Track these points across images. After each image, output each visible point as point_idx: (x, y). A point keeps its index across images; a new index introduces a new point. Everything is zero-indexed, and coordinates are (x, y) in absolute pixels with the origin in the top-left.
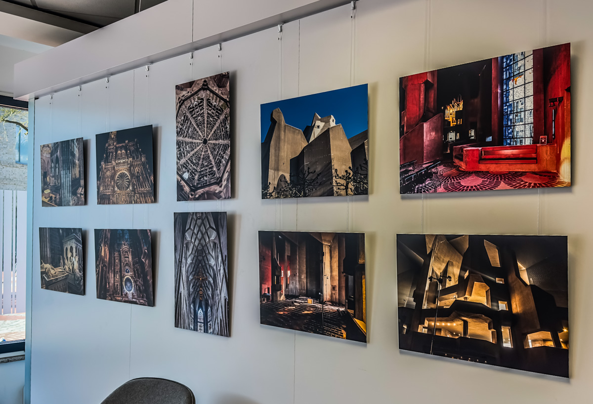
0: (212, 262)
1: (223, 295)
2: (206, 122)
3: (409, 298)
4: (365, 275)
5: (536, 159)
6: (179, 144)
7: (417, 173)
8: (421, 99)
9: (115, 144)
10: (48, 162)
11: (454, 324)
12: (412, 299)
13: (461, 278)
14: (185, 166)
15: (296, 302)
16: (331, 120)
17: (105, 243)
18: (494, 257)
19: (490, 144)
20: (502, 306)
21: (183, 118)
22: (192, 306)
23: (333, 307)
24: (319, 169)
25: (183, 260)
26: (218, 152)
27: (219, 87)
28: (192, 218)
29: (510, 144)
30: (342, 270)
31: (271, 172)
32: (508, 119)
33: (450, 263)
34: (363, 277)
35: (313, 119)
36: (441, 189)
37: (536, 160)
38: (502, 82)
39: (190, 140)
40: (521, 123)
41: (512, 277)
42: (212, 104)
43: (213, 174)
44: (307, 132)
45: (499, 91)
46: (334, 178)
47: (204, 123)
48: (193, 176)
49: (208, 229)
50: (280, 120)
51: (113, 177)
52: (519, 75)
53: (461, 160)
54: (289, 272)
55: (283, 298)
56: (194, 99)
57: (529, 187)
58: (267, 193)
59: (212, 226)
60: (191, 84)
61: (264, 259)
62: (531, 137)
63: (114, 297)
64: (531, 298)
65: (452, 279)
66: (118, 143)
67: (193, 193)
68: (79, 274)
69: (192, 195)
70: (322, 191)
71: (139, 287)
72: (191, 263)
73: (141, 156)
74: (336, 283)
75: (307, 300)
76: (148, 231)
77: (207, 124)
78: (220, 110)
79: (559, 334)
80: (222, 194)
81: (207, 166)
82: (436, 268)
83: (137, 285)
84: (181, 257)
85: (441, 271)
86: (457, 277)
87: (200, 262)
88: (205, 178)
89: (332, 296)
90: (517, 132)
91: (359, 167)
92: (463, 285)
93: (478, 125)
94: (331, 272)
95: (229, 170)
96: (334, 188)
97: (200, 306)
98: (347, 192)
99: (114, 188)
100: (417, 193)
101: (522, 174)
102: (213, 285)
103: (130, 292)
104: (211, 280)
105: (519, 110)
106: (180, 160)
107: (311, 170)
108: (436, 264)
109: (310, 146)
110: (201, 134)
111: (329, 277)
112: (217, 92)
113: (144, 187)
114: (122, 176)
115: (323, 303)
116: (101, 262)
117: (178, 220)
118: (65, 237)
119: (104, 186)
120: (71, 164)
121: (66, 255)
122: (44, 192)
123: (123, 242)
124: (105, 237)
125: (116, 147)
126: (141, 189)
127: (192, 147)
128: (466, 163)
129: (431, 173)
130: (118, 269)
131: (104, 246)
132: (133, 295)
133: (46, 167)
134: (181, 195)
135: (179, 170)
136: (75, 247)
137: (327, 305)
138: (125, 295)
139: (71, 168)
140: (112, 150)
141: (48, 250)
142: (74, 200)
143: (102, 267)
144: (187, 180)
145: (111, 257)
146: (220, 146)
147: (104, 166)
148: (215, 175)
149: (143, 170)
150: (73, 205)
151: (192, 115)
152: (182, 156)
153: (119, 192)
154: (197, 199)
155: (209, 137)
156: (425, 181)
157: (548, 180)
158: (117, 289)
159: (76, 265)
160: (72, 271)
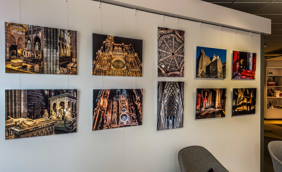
0: (177, 101)
1: (181, 112)
2: (173, 46)
3: (234, 104)
6: (159, 52)
7: (235, 74)
8: (237, 57)
9: (112, 43)
11: (242, 108)
13: (243, 97)
14: (163, 62)
15: (208, 110)
16: (218, 57)
18: (248, 93)
19: (247, 70)
20: (248, 102)
21: (162, 42)
22: (166, 119)
23: (218, 109)
24: (214, 70)
25: (163, 101)
26: (179, 59)
27: (180, 35)
28: (168, 84)
30: (221, 99)
31: (199, 69)
32: (249, 65)
34: (225, 100)
37: (252, 74)
38: (249, 57)
39: (166, 52)
41: (250, 96)
42: (176, 40)
44: (211, 59)
45: (248, 59)
46: (218, 73)
47: (173, 47)
48: (167, 67)
49: (176, 88)
50: (203, 53)
52: (251, 57)
54: (206, 101)
55: (204, 109)
56: (168, 36)
57: (251, 79)
58: (198, 76)
59: (178, 87)
60: (167, 29)
61: (198, 98)
64: (252, 100)
66: (115, 43)
67: (167, 74)
68: (70, 119)
69: (166, 74)
70: (215, 77)
71: (133, 118)
72: (167, 102)
73: (134, 53)
74: (219, 102)
75: (211, 109)
76: (141, 90)
77: (174, 47)
78: (180, 44)
79: (255, 106)
80: (180, 75)
81: (173, 64)
82: (239, 96)
83: (131, 117)
84: (161, 100)
87: (171, 101)
88: (173, 68)
89: (218, 106)
90: (250, 68)
91: (224, 71)
93: (245, 65)
94: (218, 99)
95: (183, 67)
96: (218, 76)
97: (171, 119)
98: (221, 77)
99: (110, 66)
100: (235, 79)
102: (177, 109)
103: (125, 121)
104: (176, 108)
106: (159, 59)
107: (212, 70)
109: (212, 63)
110: (171, 51)
112: (179, 36)
113: (135, 69)
114: (118, 61)
116: (99, 109)
117: (160, 85)
118: (54, 96)
119: (100, 65)
120: (60, 46)
121: (53, 108)
122: (12, 61)
123: (121, 96)
124: (104, 94)
125: (113, 45)
126: (133, 69)
127: (167, 55)
128: (243, 73)
129: (238, 74)
130: (116, 110)
131: (103, 99)
132: (127, 122)
133: (17, 41)
134: (160, 74)
135: (160, 63)
136: (67, 102)
137: (216, 109)
138: (121, 123)
139: (59, 48)
140: (109, 46)
141: (22, 107)
142: (63, 71)
143: (100, 111)
144: (164, 68)
145: (110, 105)
146: (180, 57)
147: (101, 53)
148: (177, 67)
149: (135, 60)
150: (61, 73)
151: (167, 42)
152: (161, 58)
153: (115, 69)
154: (169, 76)
155: (175, 52)
156: (237, 76)
157: (253, 78)
158: (114, 121)
159: (68, 114)
160: (61, 119)
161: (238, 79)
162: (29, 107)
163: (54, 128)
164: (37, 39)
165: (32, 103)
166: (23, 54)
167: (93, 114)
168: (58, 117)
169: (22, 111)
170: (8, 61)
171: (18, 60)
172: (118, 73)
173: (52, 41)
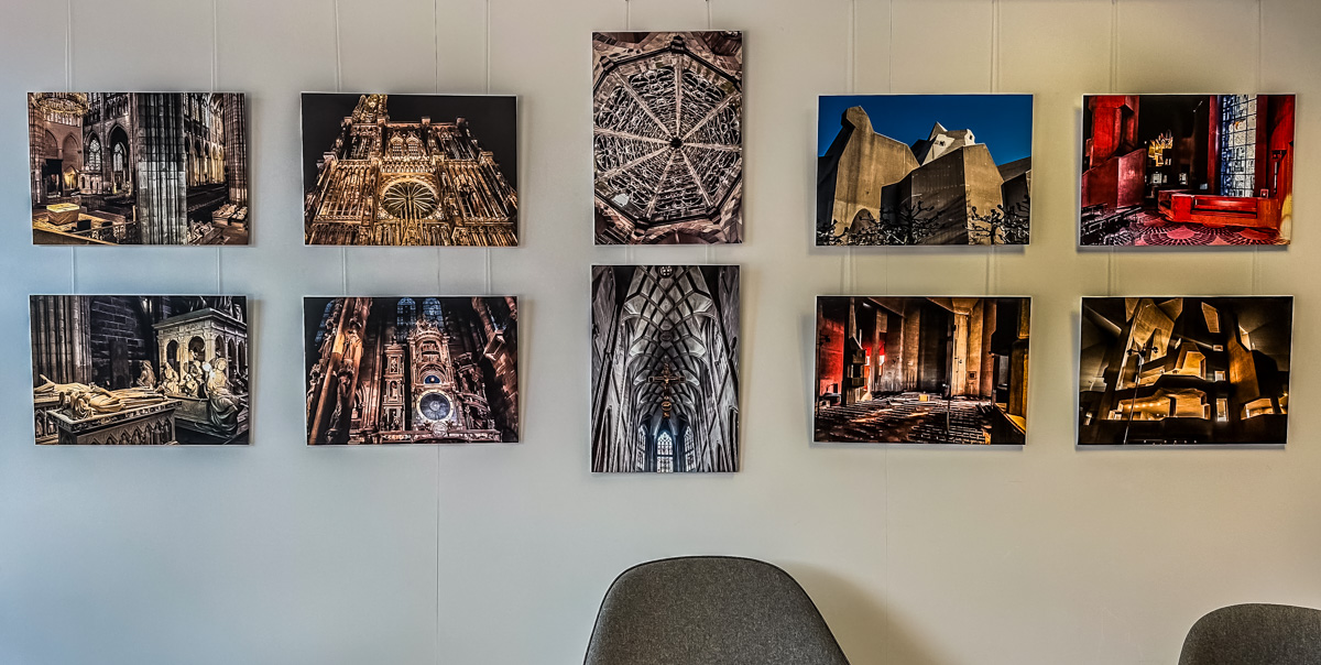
0: (699, 350)
1: (725, 404)
2: (678, 109)
3: (1096, 378)
4: (1028, 353)
5: (1256, 212)
6: (600, 142)
7: (1107, 219)
8: (1116, 127)
10: (72, 137)
11: (1159, 404)
12: (1102, 379)
13: (1170, 348)
14: (619, 181)
16: (967, 137)
17: (347, 327)
18: (1213, 320)
19: (1204, 192)
20: (1219, 376)
21: (613, 94)
22: (641, 429)
23: (968, 403)
24: (940, 204)
25: (619, 351)
26: (710, 164)
27: (717, 53)
28: (645, 277)
29: (1228, 194)
30: (988, 349)
31: (839, 204)
32: (1227, 166)
33: (1157, 331)
34: (1024, 355)
35: (932, 129)
36: (1141, 241)
37: (1256, 215)
38: (1220, 124)
39: (637, 137)
40: (1241, 173)
41: (1232, 343)
42: (695, 80)
44: (920, 149)
45: (1217, 133)
46: (970, 219)
47: (674, 111)
48: (640, 201)
49: (690, 294)
50: (862, 126)
51: (369, 189)
52: (1241, 119)
53: (1169, 208)
54: (882, 359)
55: (867, 397)
56: (647, 66)
57: (1248, 243)
58: (828, 237)
59: (700, 288)
60: (638, 37)
61: (828, 340)
62: (1252, 189)
63: (378, 437)
64: (1252, 364)
65: (1159, 351)
66: (392, 120)
67: (643, 232)
69: (638, 235)
70: (946, 236)
71: (474, 410)
72: (641, 355)
73: (477, 153)
74: (977, 368)
75: (917, 396)
76: (509, 300)
77: (683, 113)
78: (716, 93)
79: (1280, 400)
80: (720, 235)
81: (678, 185)
82: (1138, 338)
83: (464, 406)
84: (610, 345)
85: (1145, 341)
86: (1165, 348)
87: (666, 351)
88: (675, 206)
89: (967, 387)
90: (1237, 182)
91: (1016, 207)
92: (1173, 356)
93: (1191, 170)
94: (968, 352)
95: (738, 196)
96: (967, 234)
97: (665, 428)
98: (992, 240)
99: (374, 211)
100: (1107, 244)
101: (1240, 229)
102: (700, 389)
103: (442, 420)
104: (695, 381)
105: (1239, 158)
106: (602, 170)
108: (1139, 333)
109: (923, 170)
110: (664, 129)
111: (964, 361)
112: (710, 60)
113: (484, 214)
114: (406, 189)
115: (949, 398)
116: (330, 368)
117: (603, 279)
118: (169, 316)
119: (334, 206)
120: (187, 150)
121: (169, 357)
122: (48, 208)
123: (418, 323)
124: (346, 313)
125: (385, 129)
126: (473, 218)
127: (640, 148)
128: (1175, 212)
129: (1128, 222)
130: (398, 376)
131: (343, 331)
132: (450, 425)
133: (60, 147)
134: (606, 233)
135: (603, 188)
136: (214, 338)
137: (957, 400)
138: (422, 429)
139: (185, 158)
140: (368, 133)
141: (78, 349)
142: (201, 233)
143: (332, 377)
144: (626, 207)
145: (371, 355)
146: (715, 155)
147: (334, 163)
148: (701, 201)
149: (483, 182)
150: (194, 242)
151: (640, 94)
152: (609, 163)
153: (394, 221)
154: (655, 242)
155: (688, 135)
156: (1118, 230)
157: (1268, 236)
158: (391, 418)
159: (217, 379)
160: (195, 394)
161: (1131, 248)
162: (95, 350)
163: (173, 422)
164: (118, 135)
165: (103, 339)
166: (80, 185)
167: (309, 386)
168: (184, 388)
169: (78, 363)
170: (39, 208)
171: (65, 205)
172: (407, 236)
173: (163, 135)
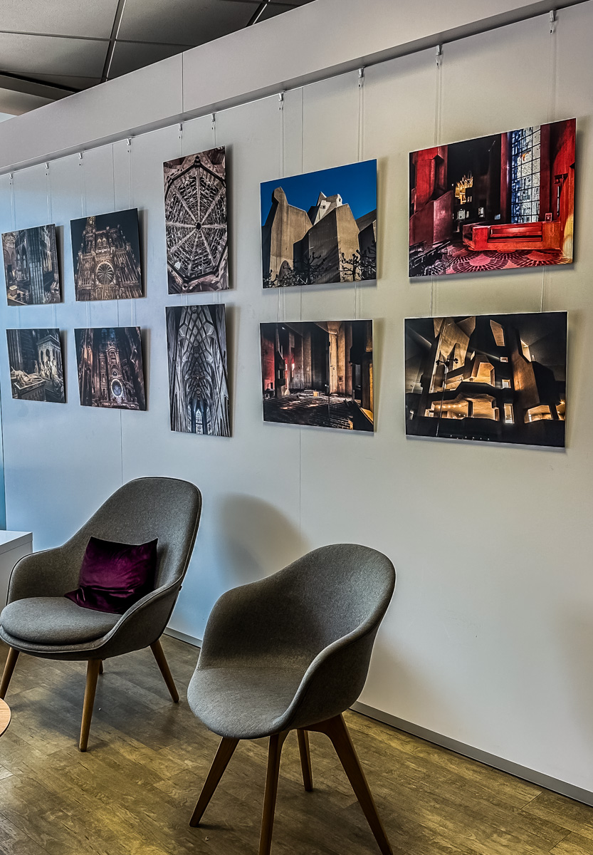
0: (210, 359)
1: (222, 394)
2: (199, 204)
3: (416, 384)
4: (372, 363)
5: (541, 236)
6: (169, 229)
7: (426, 254)
8: (432, 176)
9: (94, 231)
10: (13, 253)
11: (460, 406)
12: (419, 384)
13: (467, 359)
14: (176, 254)
15: (300, 396)
16: (338, 200)
17: (88, 344)
18: (499, 336)
19: (498, 222)
20: (506, 384)
21: (172, 200)
22: (189, 407)
23: (339, 398)
24: (324, 253)
25: (178, 359)
26: (213, 238)
27: (214, 163)
28: (186, 313)
29: (517, 222)
30: (349, 360)
31: (273, 259)
32: (516, 196)
33: (457, 346)
34: (371, 365)
35: (318, 198)
36: (450, 270)
37: (541, 238)
38: (511, 158)
39: (182, 225)
40: (528, 201)
41: (515, 355)
42: (205, 184)
43: (208, 262)
44: (312, 213)
45: (508, 168)
46: (341, 263)
47: (197, 205)
48: (185, 266)
49: (205, 323)
50: (282, 201)
51: (93, 269)
52: (528, 151)
53: (471, 239)
54: (293, 365)
55: (287, 392)
56: (185, 178)
57: (534, 264)
58: (268, 282)
59: (209, 320)
60: (181, 161)
61: (267, 353)
62: (537, 214)
63: (101, 403)
64: (533, 374)
65: (459, 361)
66: (97, 230)
67: (186, 285)
68: (58, 380)
69: (185, 287)
70: (328, 277)
71: (129, 391)
72: (187, 362)
73: (125, 244)
74: (343, 374)
75: (312, 393)
76: (137, 329)
77: (201, 206)
78: (215, 190)
79: (557, 407)
80: (219, 285)
81: (201, 254)
82: (443, 351)
83: (126, 388)
84: (175, 355)
85: (448, 354)
86: (463, 359)
87: (197, 359)
88: (199, 267)
89: (338, 387)
90: (525, 209)
91: (367, 251)
92: (469, 366)
93: (487, 204)
94: (338, 362)
95: (226, 258)
96: (341, 273)
97: (198, 407)
98: (354, 277)
99: (94, 281)
100: (427, 275)
101: (529, 252)
102: (211, 383)
103: (119, 396)
104: (209, 378)
105: (526, 188)
106: (170, 248)
107: (316, 255)
108: (444, 347)
109: (314, 228)
110: (194, 218)
111: (336, 368)
112: (211, 169)
113: (129, 280)
114: (104, 268)
115: (329, 395)
116: (83, 366)
117: (170, 315)
118: (40, 339)
120: (42, 256)
121: (41, 359)
122: (10, 288)
123: (108, 342)
124: (87, 337)
126: (126, 282)
127: (185, 231)
128: (475, 243)
131: (86, 346)
132: (122, 399)
133: (11, 259)
134: (172, 287)
135: (170, 259)
136: (51, 350)
137: (333, 397)
139: (41, 260)
140: (90, 238)
141: (19, 355)
144: (180, 270)
145: (95, 359)
147: (81, 257)
148: (210, 263)
150: (46, 302)
151: (183, 197)
152: (173, 243)
154: (192, 291)
155: (204, 220)
156: (434, 263)
157: (551, 258)
158: (103, 393)
159: (54, 370)
160: (49, 377)
161: (444, 276)
163: (44, 391)
167: (79, 375)
168: (46, 374)
169: (19, 361)
171: (14, 286)
172: (105, 294)
